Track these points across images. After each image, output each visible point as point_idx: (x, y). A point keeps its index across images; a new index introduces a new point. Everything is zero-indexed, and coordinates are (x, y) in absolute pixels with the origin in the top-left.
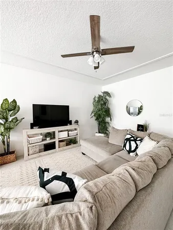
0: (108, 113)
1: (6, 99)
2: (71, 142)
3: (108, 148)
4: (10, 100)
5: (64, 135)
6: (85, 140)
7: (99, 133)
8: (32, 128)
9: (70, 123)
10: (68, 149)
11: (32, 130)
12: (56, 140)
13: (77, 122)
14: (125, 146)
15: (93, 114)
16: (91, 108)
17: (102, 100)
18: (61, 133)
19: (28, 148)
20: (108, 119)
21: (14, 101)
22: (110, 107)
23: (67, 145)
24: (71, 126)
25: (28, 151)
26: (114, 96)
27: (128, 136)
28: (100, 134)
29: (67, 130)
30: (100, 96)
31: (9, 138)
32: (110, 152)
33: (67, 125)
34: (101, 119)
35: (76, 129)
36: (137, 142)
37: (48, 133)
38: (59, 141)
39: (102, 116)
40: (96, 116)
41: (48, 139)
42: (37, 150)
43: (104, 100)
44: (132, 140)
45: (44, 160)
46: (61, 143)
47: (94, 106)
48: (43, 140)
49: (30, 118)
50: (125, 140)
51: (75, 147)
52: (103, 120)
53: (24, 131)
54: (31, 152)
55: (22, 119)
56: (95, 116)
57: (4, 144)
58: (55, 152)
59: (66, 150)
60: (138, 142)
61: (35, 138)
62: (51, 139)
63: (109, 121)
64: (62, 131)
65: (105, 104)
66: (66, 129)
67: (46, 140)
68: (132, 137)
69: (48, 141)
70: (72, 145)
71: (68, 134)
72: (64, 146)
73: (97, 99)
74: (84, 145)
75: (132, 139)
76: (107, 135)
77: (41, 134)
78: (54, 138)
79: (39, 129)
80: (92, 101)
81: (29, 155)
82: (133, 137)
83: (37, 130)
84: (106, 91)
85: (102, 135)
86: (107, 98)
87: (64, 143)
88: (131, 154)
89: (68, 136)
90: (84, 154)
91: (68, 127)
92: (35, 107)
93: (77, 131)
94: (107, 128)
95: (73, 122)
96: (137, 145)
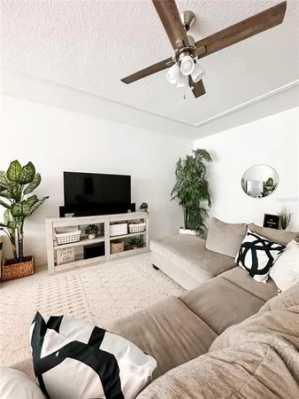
0: (204, 191)
1: (16, 162)
2: (134, 243)
3: (205, 262)
4: (23, 163)
5: (120, 231)
6: (159, 241)
7: (187, 228)
8: (62, 215)
9: (133, 208)
10: (128, 256)
11: (63, 219)
12: (107, 240)
13: (144, 207)
14: (242, 258)
15: (176, 193)
16: (173, 181)
17: (194, 165)
18: (115, 226)
19: (55, 251)
20: (204, 203)
21: (30, 165)
22: (208, 180)
23: (126, 248)
24: (133, 213)
25: (55, 259)
26: (217, 159)
27: (250, 239)
28: (188, 231)
29: (126, 222)
30: (189, 158)
31: (22, 232)
32: (209, 269)
33: (126, 212)
34: (191, 202)
35: (142, 221)
36: (271, 252)
37: (91, 226)
38: (111, 242)
39: (193, 197)
40: (182, 196)
41: (91, 236)
42: (72, 256)
43: (197, 165)
44: (260, 248)
45: (82, 275)
46: (114, 245)
47: (178, 177)
48: (82, 239)
49: (58, 198)
50: (243, 246)
51: (141, 253)
52: (195, 205)
53: (48, 222)
54: (60, 260)
55: (44, 199)
56: (178, 196)
57: (14, 243)
58: (104, 262)
59: (123, 257)
60: (274, 253)
61: (68, 234)
62: (96, 237)
63: (207, 207)
64: (117, 223)
65: (199, 173)
66: (125, 219)
67: (87, 238)
68: (260, 240)
69: (92, 240)
70: (136, 250)
71: (128, 228)
72: (120, 251)
73: (183, 165)
74: (157, 251)
75: (260, 244)
76: (202, 233)
77: (79, 227)
78: (103, 235)
79: (75, 218)
80: (174, 167)
81: (56, 264)
82: (263, 241)
83: (70, 220)
84: (202, 148)
85: (192, 233)
86: (204, 161)
87: (121, 245)
88: (257, 277)
89: (129, 233)
90: (157, 269)
91: (129, 216)
92: (68, 177)
93: (144, 224)
94: (202, 219)
95: (137, 207)
96: (271, 259)
